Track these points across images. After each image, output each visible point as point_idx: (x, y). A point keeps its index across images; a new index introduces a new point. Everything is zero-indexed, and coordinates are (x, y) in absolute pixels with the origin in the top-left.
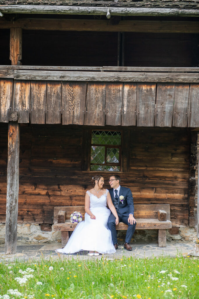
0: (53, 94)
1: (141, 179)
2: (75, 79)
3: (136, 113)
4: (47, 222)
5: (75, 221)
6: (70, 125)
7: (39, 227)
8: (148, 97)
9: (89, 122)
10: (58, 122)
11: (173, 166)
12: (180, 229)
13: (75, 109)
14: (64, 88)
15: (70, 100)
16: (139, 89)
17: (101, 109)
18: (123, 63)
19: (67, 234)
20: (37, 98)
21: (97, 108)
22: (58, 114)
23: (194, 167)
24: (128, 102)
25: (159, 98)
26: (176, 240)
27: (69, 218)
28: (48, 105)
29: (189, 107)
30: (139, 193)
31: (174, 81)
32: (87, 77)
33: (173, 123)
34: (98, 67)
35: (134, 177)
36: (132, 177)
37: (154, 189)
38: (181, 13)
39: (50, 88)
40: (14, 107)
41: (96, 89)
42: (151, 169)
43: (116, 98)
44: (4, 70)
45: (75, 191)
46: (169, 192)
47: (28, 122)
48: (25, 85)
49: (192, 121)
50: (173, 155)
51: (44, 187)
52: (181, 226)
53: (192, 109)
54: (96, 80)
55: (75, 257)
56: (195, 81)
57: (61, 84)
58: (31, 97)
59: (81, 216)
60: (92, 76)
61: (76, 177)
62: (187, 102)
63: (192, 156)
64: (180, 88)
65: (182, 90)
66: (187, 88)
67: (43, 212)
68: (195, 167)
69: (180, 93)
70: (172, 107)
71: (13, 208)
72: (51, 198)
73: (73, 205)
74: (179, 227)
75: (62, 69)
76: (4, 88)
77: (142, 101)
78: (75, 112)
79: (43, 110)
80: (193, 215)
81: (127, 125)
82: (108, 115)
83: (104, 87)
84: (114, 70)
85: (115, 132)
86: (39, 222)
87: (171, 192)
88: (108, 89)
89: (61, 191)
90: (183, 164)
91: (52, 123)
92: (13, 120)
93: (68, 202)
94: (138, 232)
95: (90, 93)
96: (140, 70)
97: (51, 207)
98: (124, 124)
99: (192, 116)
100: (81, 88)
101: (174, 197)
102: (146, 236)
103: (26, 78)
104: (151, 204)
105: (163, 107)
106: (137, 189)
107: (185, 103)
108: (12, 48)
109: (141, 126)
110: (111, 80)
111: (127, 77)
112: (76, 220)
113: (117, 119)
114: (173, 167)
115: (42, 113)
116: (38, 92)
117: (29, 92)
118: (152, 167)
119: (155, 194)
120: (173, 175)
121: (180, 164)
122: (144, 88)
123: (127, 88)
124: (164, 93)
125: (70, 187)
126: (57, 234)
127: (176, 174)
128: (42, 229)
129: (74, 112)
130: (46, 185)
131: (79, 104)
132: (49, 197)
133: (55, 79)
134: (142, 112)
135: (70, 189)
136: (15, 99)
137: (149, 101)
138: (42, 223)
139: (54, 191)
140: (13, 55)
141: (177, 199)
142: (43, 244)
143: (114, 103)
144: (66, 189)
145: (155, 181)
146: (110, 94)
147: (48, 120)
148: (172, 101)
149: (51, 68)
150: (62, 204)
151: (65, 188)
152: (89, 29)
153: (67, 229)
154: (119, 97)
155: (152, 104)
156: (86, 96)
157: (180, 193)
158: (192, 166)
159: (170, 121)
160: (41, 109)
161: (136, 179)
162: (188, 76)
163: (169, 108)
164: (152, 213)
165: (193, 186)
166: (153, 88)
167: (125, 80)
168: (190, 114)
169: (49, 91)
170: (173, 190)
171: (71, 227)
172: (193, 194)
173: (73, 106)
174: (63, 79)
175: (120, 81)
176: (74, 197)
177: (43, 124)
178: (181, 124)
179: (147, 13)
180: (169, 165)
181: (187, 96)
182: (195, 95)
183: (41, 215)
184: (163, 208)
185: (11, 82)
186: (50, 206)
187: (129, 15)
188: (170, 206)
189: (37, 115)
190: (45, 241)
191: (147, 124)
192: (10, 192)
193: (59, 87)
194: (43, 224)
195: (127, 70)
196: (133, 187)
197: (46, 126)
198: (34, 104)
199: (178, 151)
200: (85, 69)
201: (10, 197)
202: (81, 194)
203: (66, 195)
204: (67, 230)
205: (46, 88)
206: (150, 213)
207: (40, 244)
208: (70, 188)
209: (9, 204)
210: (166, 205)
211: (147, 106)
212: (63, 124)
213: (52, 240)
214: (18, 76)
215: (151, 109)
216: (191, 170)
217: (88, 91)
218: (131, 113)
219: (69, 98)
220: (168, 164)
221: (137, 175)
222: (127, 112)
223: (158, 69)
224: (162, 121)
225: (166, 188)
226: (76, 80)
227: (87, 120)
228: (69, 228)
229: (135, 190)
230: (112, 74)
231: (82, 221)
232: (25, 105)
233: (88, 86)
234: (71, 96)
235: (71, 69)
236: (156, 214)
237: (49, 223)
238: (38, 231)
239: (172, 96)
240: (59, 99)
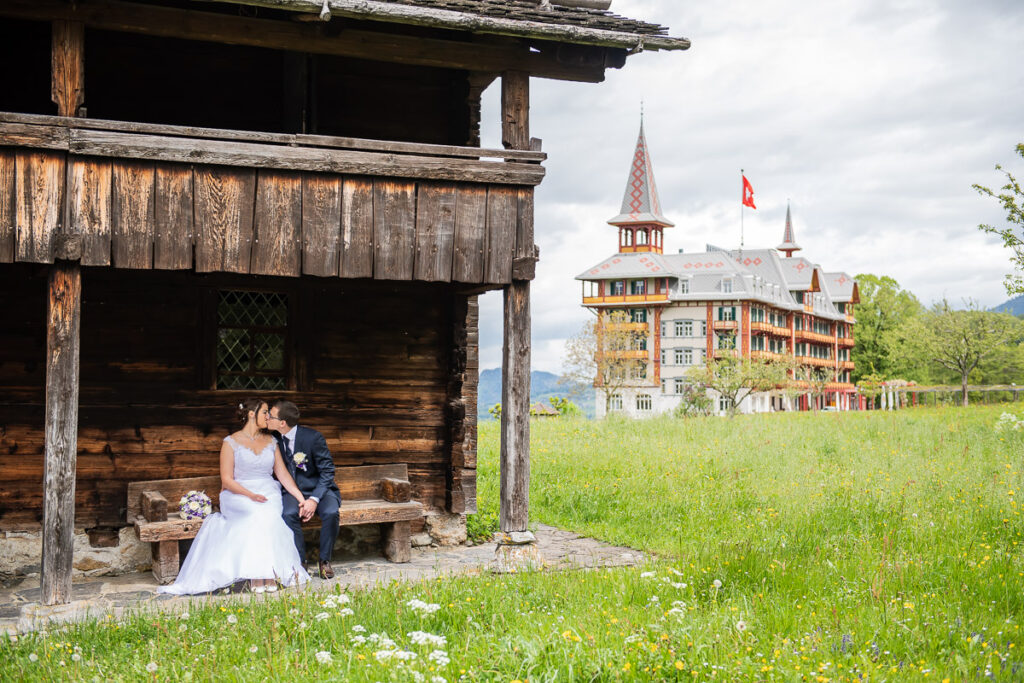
0: (171, 196)
1: (341, 406)
2: (229, 161)
3: (372, 247)
4: (107, 524)
5: (196, 514)
6: (215, 273)
7: (85, 538)
8: (399, 211)
9: (262, 267)
10: (186, 266)
11: (412, 374)
12: (428, 521)
13: (228, 233)
14: (198, 180)
15: (215, 212)
16: (379, 192)
17: (290, 237)
20: (130, 204)
21: (282, 233)
22: (186, 245)
23: (460, 376)
24: (355, 220)
25: (423, 216)
26: (419, 546)
27: (179, 508)
28: (158, 223)
29: (487, 239)
30: (335, 441)
31: (456, 178)
32: (258, 157)
33: (454, 272)
34: (286, 135)
35: (324, 402)
36: (320, 403)
37: (371, 429)
38: (485, 24)
39: (165, 179)
40: (68, 224)
41: (277, 188)
42: (363, 382)
43: (325, 211)
44: (42, 128)
45: (181, 441)
46: (404, 435)
47: (109, 263)
48: (99, 168)
49: (493, 269)
50: (412, 350)
51: (97, 433)
52: (430, 513)
53: (493, 242)
54: (278, 166)
56: (498, 180)
57: (193, 170)
58: (114, 200)
59: (208, 502)
60: (269, 155)
61: (183, 407)
62: (482, 225)
63: (455, 350)
64: (468, 193)
65: (471, 198)
66: (481, 194)
68: (463, 375)
69: (466, 205)
70: (450, 235)
71: (66, 484)
72: (118, 461)
73: (175, 476)
74: (426, 517)
75: (197, 134)
76: (41, 173)
77: (385, 221)
78: (227, 241)
79: (145, 234)
80: (459, 485)
81: (352, 276)
82: (308, 250)
83: (297, 184)
84: (323, 143)
86: (86, 525)
87: (407, 435)
88: (307, 189)
89: (143, 441)
90: (433, 370)
91: (170, 268)
92: (71, 257)
93: (161, 469)
95: (263, 197)
96: (382, 149)
97: (117, 485)
98: (346, 274)
99: (493, 258)
100: (242, 183)
101: (415, 448)
102: (355, 540)
103: (103, 151)
104: (364, 464)
105: (430, 236)
106: (330, 431)
107: (478, 228)
108: (59, 71)
109: (383, 278)
110: (315, 168)
111: (352, 162)
112: (198, 512)
113: (328, 262)
114: (412, 378)
115: (145, 242)
116: (133, 189)
117: (109, 186)
118: (366, 378)
119: (374, 442)
120: (412, 395)
121: (427, 370)
122: (389, 189)
123: (350, 188)
124: (432, 203)
125: (167, 430)
126: (134, 552)
127: (417, 394)
128: (93, 542)
129: (224, 240)
130: (104, 428)
131: (237, 221)
132: (111, 459)
133: (179, 158)
134: (385, 245)
135: (166, 437)
136: (72, 203)
137: (400, 222)
138: (92, 525)
139: (125, 443)
140: (63, 91)
141: (420, 452)
142: (98, 580)
143: (321, 223)
145: (371, 410)
146: (311, 201)
147: (159, 261)
148: (450, 223)
149: (168, 129)
150: (147, 476)
151: (155, 435)
152: (258, 42)
153: (177, 535)
154: (333, 209)
155: (407, 228)
156: (255, 204)
157: (427, 438)
158: (454, 374)
159: (448, 267)
160: (142, 231)
161: (329, 407)
162: (486, 167)
163: (444, 238)
164: (369, 485)
165: (458, 421)
166: (410, 190)
167: (347, 168)
168: (490, 253)
169: (161, 187)
170: (413, 432)
171: (186, 530)
172: (459, 437)
173: (224, 227)
174: (199, 160)
175: (336, 170)
176: (178, 457)
177: (146, 270)
178: (470, 275)
179: (411, 18)
180: (404, 374)
181: (483, 213)
182: (499, 211)
183: (90, 505)
184: (393, 473)
185: (60, 159)
186: (113, 481)
187: (370, 18)
188: (409, 468)
189: (131, 247)
190: (103, 570)
191: (396, 273)
192: (59, 444)
193: (187, 177)
194: (95, 528)
195: (353, 147)
196: (322, 427)
197: (154, 273)
198: (121, 217)
199: (423, 340)
200: (253, 138)
201: (57, 456)
202: (195, 447)
203: (158, 451)
204: (176, 538)
205: (152, 179)
206: (364, 486)
207: (90, 580)
208: (167, 432)
209: (56, 475)
210: (399, 467)
213: (122, 568)
214: (80, 146)
215: (406, 240)
216: (450, 383)
217: (260, 192)
218: (361, 247)
219: (211, 206)
220: (402, 370)
221: (330, 398)
222: (351, 245)
223: (422, 147)
224: (430, 267)
225: (398, 428)
226: (229, 164)
227: (258, 262)
228: (181, 532)
229: (331, 434)
230: (317, 153)
232: (99, 219)
233: (260, 180)
234: (216, 201)
235: (220, 136)
236: (377, 488)
237: (112, 524)
238: (83, 548)
239: (449, 211)
240: (188, 208)
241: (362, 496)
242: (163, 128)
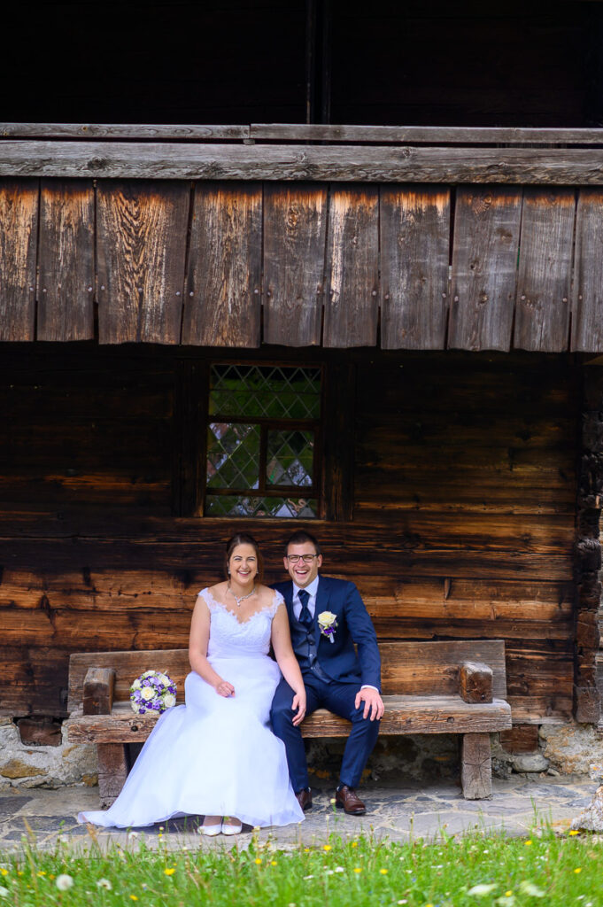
0: (62, 229)
1: (397, 545)
2: (147, 173)
3: (376, 298)
4: (43, 712)
5: (150, 706)
6: (127, 346)
7: (13, 730)
8: (422, 238)
9: (200, 335)
10: (83, 335)
11: (516, 495)
12: (542, 732)
13: (148, 283)
14: (104, 204)
15: (128, 252)
16: (388, 209)
17: (245, 286)
18: (326, 113)
19: (118, 755)
20: (3, 245)
21: (231, 280)
22: (84, 305)
23: (595, 500)
24: (348, 256)
25: (464, 244)
26: (526, 772)
27: (128, 696)
28: (43, 271)
29: (576, 278)
30: (389, 601)
31: (519, 180)
32: (192, 163)
33: (517, 335)
34: (234, 127)
35: (371, 540)
36: (364, 539)
37: (446, 582)
39: (54, 204)
41: (224, 210)
42: (435, 507)
43: (300, 242)
45: (149, 593)
46: (502, 594)
49: (586, 328)
50: (516, 456)
51: (29, 579)
52: (546, 721)
53: (586, 283)
54: (224, 176)
55: (152, 841)
56: (594, 180)
57: (95, 190)
59: (170, 689)
60: (209, 160)
61: (151, 541)
62: (566, 256)
63: (586, 457)
64: (542, 204)
65: (549, 211)
66: (566, 203)
67: (29, 672)
68: (598, 499)
69: (539, 224)
70: (509, 275)
72: (59, 620)
73: (142, 646)
74: (540, 726)
75: (97, 135)
77: (400, 256)
78: (146, 295)
79: (24, 289)
80: (590, 678)
81: (345, 344)
82: (271, 305)
83: (255, 203)
84: (294, 136)
85: (299, 371)
86: (12, 712)
87: (507, 594)
88: (271, 209)
89: (94, 592)
90: (552, 489)
91: (59, 339)
93: (122, 634)
94: (385, 743)
95: (203, 224)
96: (390, 139)
97: (57, 655)
98: (333, 342)
99: (587, 310)
100: (171, 206)
101: (522, 614)
102: (418, 758)
104: (435, 639)
105: (476, 277)
106: (380, 585)
107: (560, 261)
109: (395, 347)
110: (281, 177)
111: (342, 164)
112: (154, 703)
113: (304, 324)
114: (516, 502)
115: (23, 302)
116: (7, 222)
118: (440, 501)
119: (451, 603)
120: (516, 530)
121: (542, 489)
122: (407, 203)
123: (341, 206)
124: (480, 223)
125: (129, 577)
126: (80, 755)
127: (526, 528)
128: (25, 738)
129: (141, 294)
130: (39, 572)
131: (161, 264)
132: (49, 617)
133: (72, 171)
134: (399, 294)
135: (128, 587)
137: (425, 255)
138: (23, 713)
139: (69, 594)
141: (530, 621)
142: (30, 793)
143: (293, 261)
144: (114, 585)
145: (448, 552)
146: (278, 228)
147: (43, 328)
148: (511, 255)
149: (54, 130)
150: (100, 643)
151: (111, 584)
153: (121, 737)
154: (313, 238)
155: (436, 265)
156: (189, 234)
157: (542, 599)
158: (585, 496)
159: (506, 328)
160: (20, 284)
161: (379, 546)
162: (570, 160)
163: (500, 280)
164: (440, 671)
165: (592, 571)
166: (441, 204)
167: (333, 174)
168: (580, 303)
169: (48, 217)
170: (518, 589)
171: (135, 729)
172: (589, 599)
173: (141, 275)
174: (103, 174)
175: (316, 177)
176: (146, 617)
177: (25, 343)
178: (545, 340)
180: (504, 495)
181: (569, 236)
182: (598, 231)
183: (21, 683)
184: (478, 655)
186: (53, 650)
188: (507, 646)
189: (3, 309)
190: (37, 780)
191: (418, 340)
193: (86, 200)
194: (28, 717)
195: (343, 139)
196: (367, 578)
197: (36, 348)
199: (537, 441)
200: (182, 135)
202: (171, 604)
203: (116, 608)
204: (120, 741)
205: (35, 205)
206: (431, 674)
207: (18, 793)
208: (130, 580)
210: (492, 644)
211: (419, 274)
212: (102, 342)
213: (63, 778)
215: (435, 283)
216: (583, 510)
217: (196, 218)
218: (359, 298)
219: (123, 243)
220: (499, 488)
221: (380, 532)
222: (343, 294)
223: (458, 134)
224: (475, 327)
225: (491, 581)
226: (148, 176)
227: (193, 326)
228: (127, 731)
229: (376, 588)
230: (284, 153)
231: (176, 705)
233: (197, 199)
234: (130, 235)
235: (132, 135)
236: (452, 677)
237: (50, 713)
238: (10, 745)
239: (509, 235)
240: (87, 246)
241: (427, 689)
242: (48, 128)
